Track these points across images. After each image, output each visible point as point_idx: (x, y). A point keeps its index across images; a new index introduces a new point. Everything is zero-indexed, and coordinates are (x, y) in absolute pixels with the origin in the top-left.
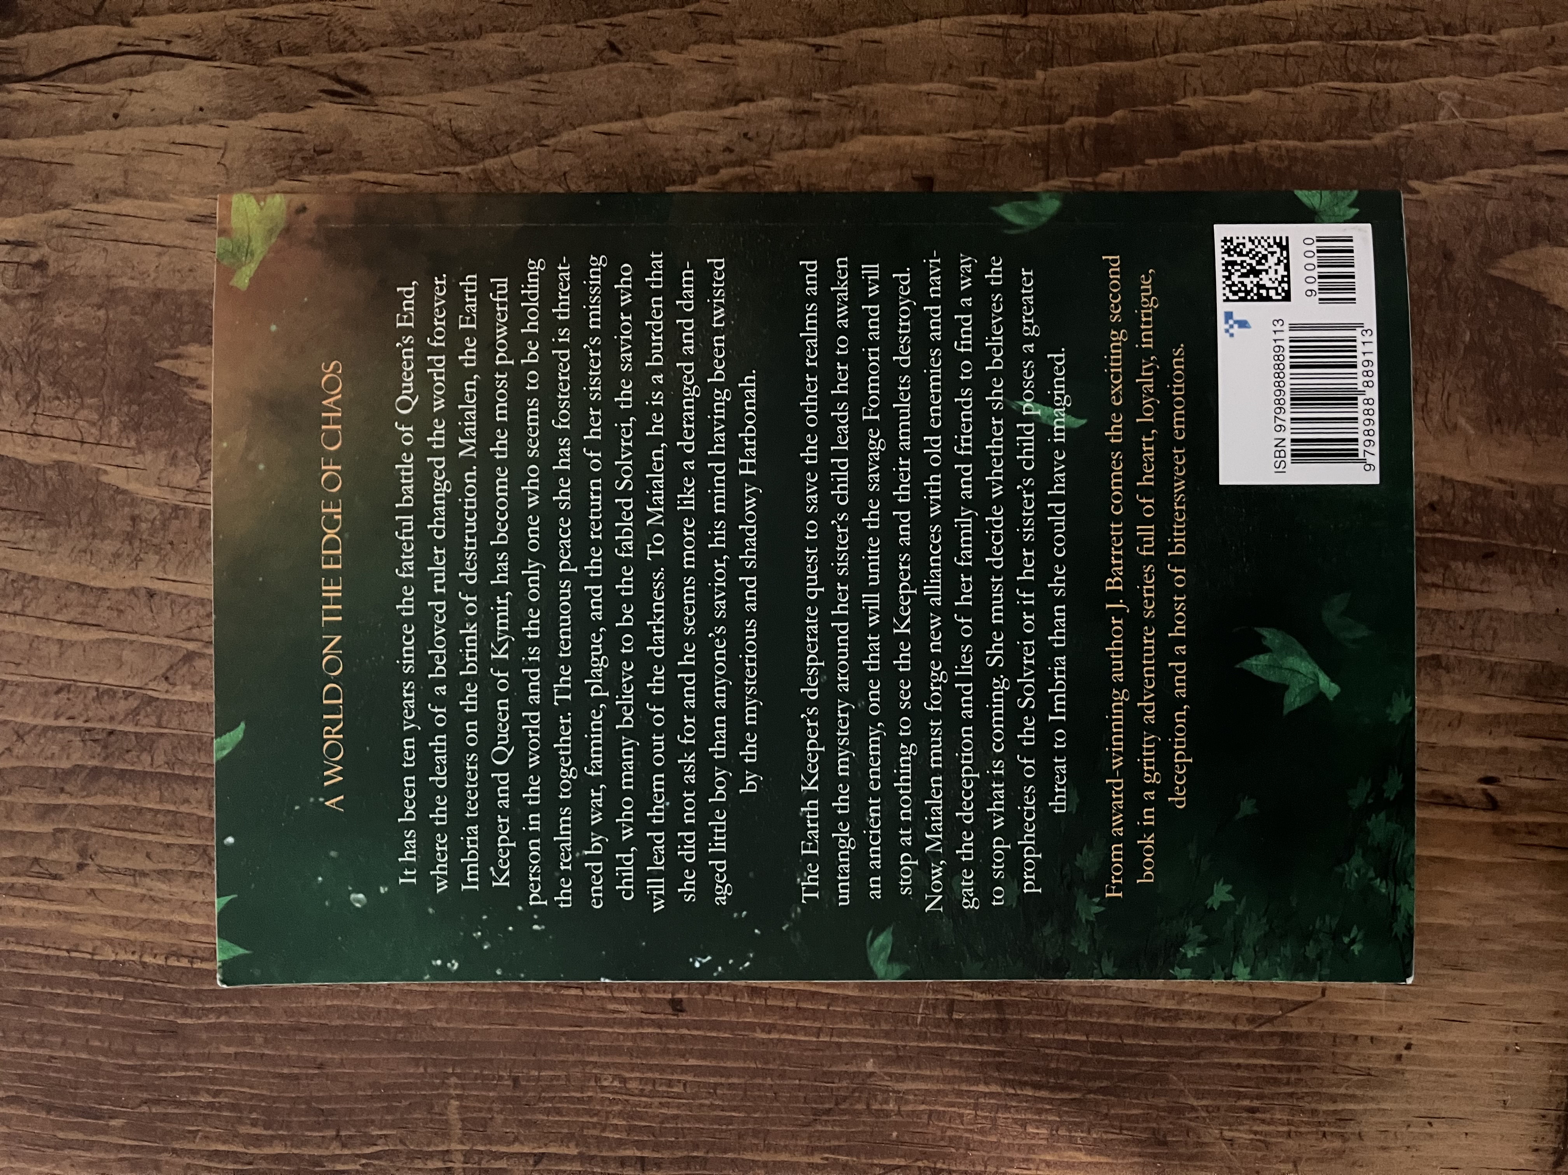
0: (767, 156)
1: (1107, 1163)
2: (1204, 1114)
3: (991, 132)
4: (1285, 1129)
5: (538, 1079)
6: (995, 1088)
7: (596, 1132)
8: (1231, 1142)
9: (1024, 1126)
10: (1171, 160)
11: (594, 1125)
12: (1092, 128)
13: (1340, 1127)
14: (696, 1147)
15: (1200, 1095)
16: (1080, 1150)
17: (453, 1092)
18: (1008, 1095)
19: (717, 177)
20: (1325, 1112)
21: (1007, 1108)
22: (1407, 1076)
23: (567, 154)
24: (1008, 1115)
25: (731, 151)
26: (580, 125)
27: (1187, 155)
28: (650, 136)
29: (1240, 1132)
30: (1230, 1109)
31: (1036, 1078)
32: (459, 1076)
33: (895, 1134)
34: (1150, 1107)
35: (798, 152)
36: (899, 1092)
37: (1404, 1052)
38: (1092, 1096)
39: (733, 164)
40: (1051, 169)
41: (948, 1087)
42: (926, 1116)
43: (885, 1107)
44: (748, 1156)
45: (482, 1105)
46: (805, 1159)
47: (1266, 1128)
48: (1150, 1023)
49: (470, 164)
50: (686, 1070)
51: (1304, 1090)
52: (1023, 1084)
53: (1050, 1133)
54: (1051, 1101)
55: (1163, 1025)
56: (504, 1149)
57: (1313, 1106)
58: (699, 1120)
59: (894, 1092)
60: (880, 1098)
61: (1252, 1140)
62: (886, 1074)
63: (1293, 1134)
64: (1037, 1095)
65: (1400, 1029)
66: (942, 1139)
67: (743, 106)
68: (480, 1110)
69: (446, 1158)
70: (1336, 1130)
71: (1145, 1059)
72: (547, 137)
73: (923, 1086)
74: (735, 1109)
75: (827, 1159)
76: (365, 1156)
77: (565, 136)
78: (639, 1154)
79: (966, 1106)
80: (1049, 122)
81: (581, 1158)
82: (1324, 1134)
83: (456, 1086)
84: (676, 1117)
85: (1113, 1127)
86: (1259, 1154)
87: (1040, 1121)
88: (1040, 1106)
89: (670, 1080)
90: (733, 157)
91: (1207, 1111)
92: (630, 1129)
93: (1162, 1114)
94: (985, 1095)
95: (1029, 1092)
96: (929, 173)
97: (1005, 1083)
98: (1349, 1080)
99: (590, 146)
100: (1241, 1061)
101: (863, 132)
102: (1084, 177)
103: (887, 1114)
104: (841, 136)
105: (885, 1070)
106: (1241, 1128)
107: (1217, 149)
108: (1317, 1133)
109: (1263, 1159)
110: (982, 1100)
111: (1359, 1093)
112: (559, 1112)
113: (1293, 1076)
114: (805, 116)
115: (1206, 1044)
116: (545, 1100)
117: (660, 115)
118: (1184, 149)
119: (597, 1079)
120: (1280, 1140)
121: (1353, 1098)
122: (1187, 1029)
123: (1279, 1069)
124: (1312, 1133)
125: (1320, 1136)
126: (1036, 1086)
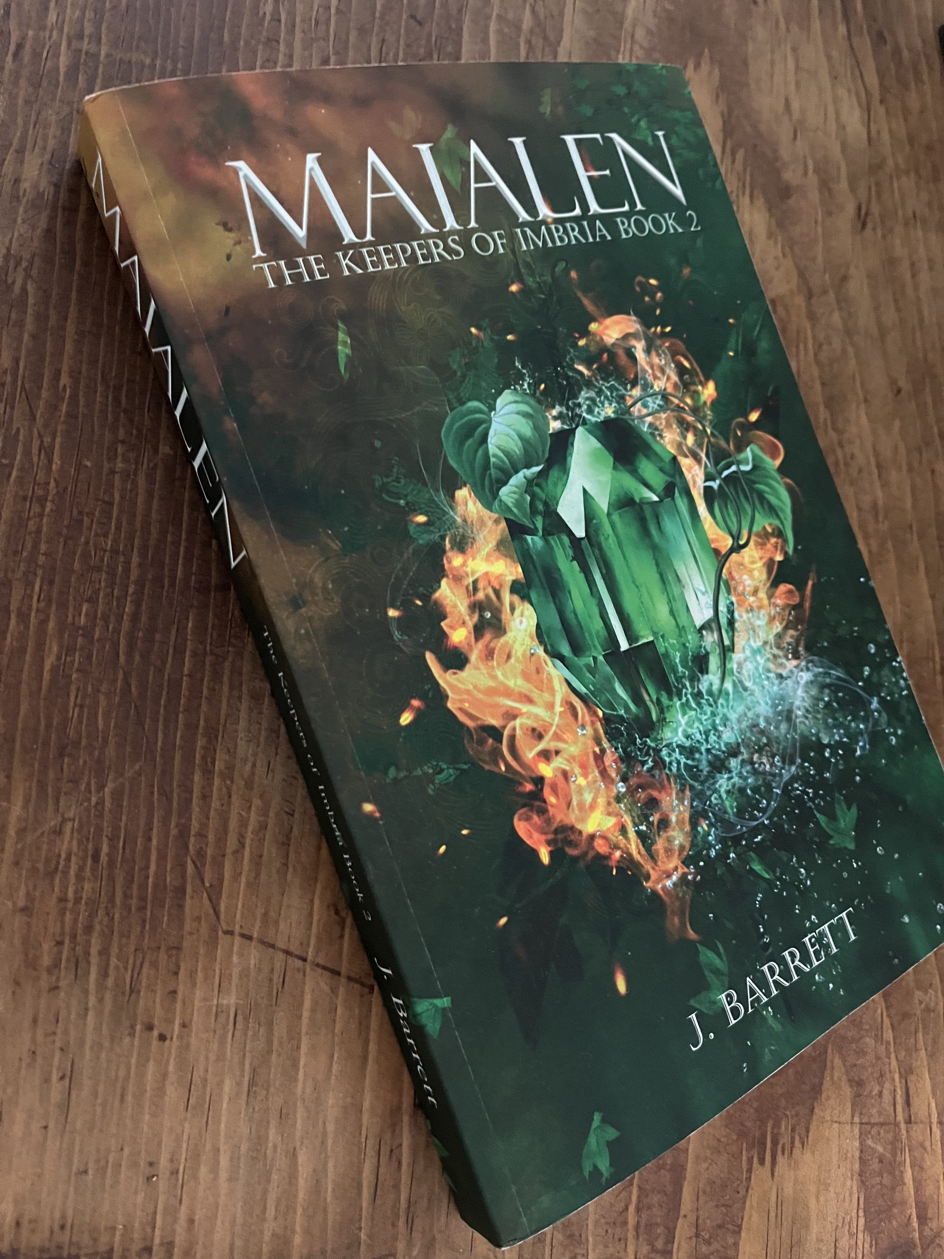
0: (851, 483)
1: (40, 689)
2: (94, 800)
4: (71, 894)
6: (134, 574)
8: (58, 832)
9: (89, 600)
13: (68, 960)
15: (117, 795)
16: (59, 658)
18: (127, 586)
19: (837, 446)
20: (88, 943)
21: (112, 584)
22: (127, 1040)
23: (841, 347)
24: (103, 584)
25: (852, 458)
26: (857, 361)
28: (856, 405)
29: (70, 842)
31: (144, 618)
33: (89, 464)
34: (105, 741)
36: (135, 475)
37: (155, 1033)
38: (121, 676)
39: (845, 458)
41: (138, 525)
42: (107, 499)
43: (119, 459)
44: (72, 313)
46: (65, 368)
47: (72, 872)
48: (200, 742)
49: (831, 283)
51: (117, 916)
52: (137, 604)
53: (79, 628)
54: (117, 631)
55: (198, 756)
57: (97, 927)
59: (136, 470)
60: (130, 455)
61: (59, 856)
62: (156, 465)
63: (63, 904)
64: (125, 617)
65: (184, 1025)
66: (80, 513)
69: (94, 39)
70: (64, 957)
71: (160, 735)
73: (140, 500)
75: (64, 389)
77: (850, 349)
79: (115, 541)
82: (60, 943)
85: (84, 697)
86: (40, 866)
87: (95, 618)
88: (113, 618)
90: (848, 459)
91: (97, 803)
93: (96, 753)
94: (128, 563)
95: (128, 609)
97: (140, 584)
98: (126, 968)
99: (847, 365)
100: (154, 842)
103: (112, 458)
105: (160, 464)
106: (75, 843)
108: (63, 934)
109: (34, 871)
110: (121, 559)
111: (110, 982)
113: (134, 902)
114: (874, 513)
115: (175, 804)
120: (57, 889)
121: (104, 974)
122: (192, 781)
123: (143, 886)
124: (63, 928)
125: (58, 938)
126: (135, 618)
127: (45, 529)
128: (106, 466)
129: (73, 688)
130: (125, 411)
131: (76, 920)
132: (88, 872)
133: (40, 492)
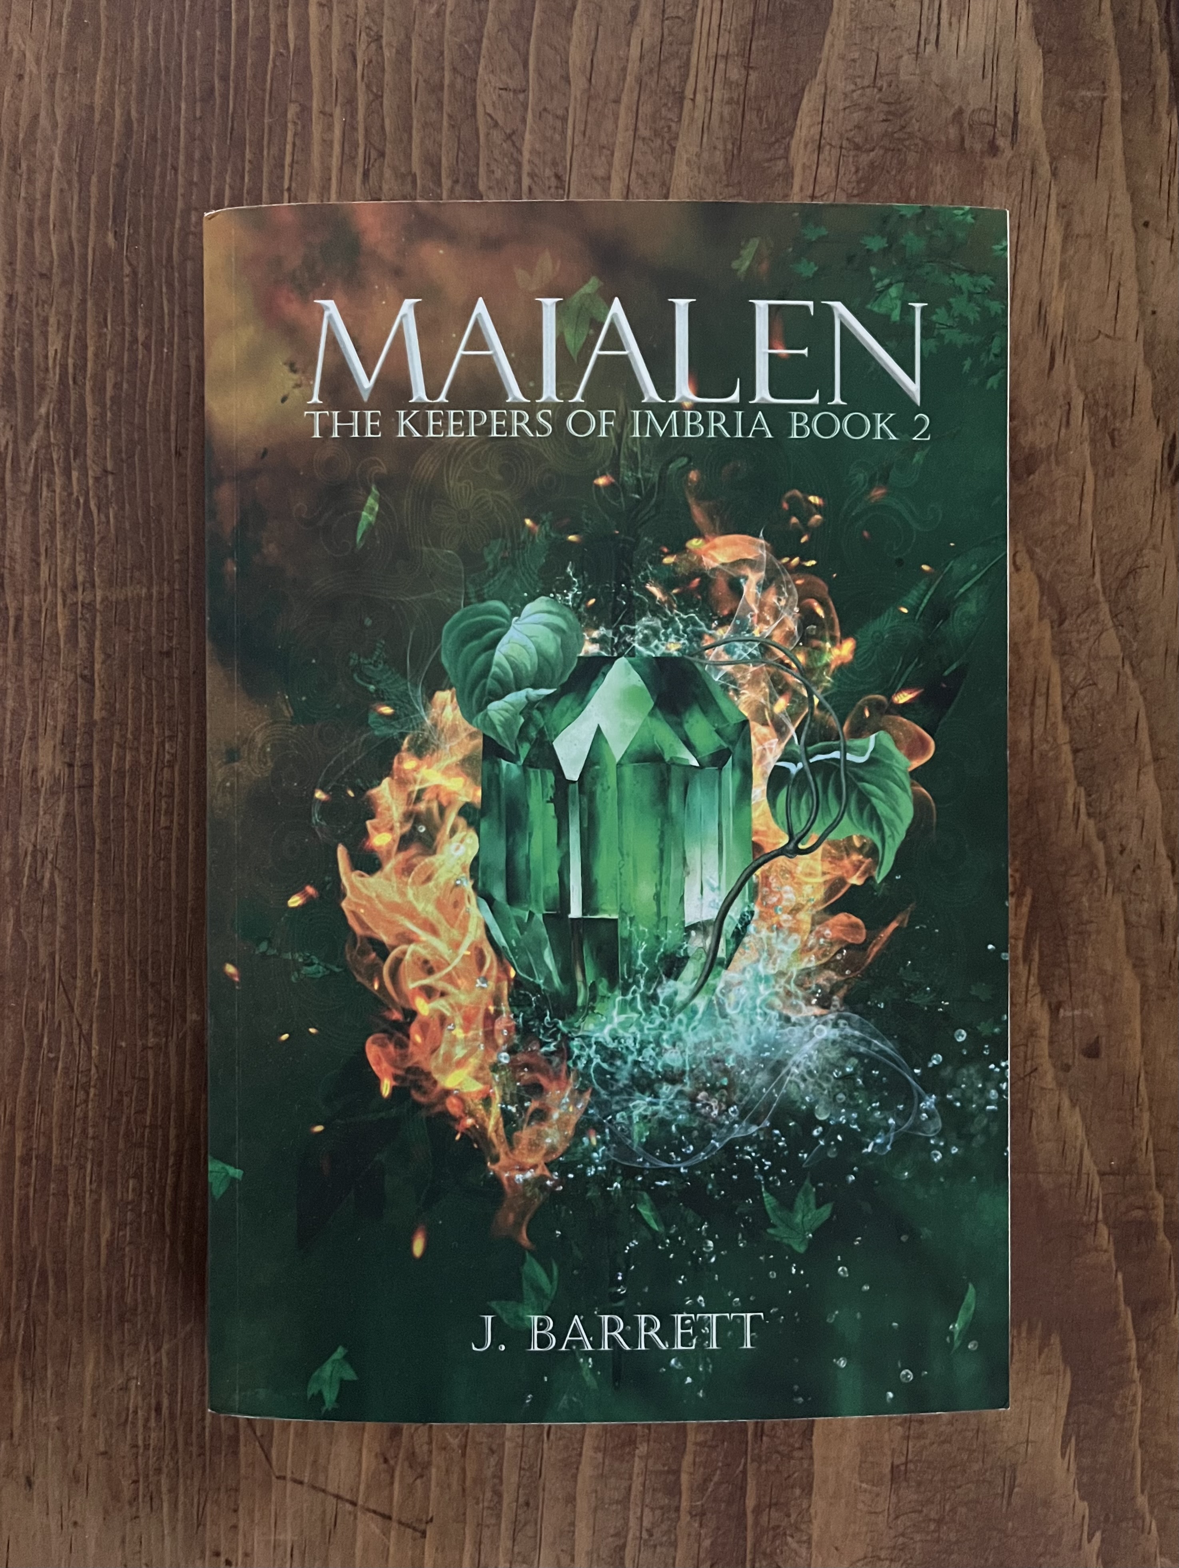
0: (1117, 890)
1: (99, 1262)
2: (152, 1359)
3: (1146, 1116)
4: (140, 1442)
5: (170, 678)
6: (173, 1146)
7: (117, 737)
8: (125, 1388)
9: (135, 1176)
10: (1122, 1299)
11: (124, 736)
12: (1153, 1218)
13: (144, 1496)
14: (105, 841)
15: (173, 1354)
16: (112, 1234)
17: (154, 591)
18: (167, 1158)
19: (1095, 838)
20: (159, 1481)
21: (153, 1159)
23: (1115, 685)
24: (146, 1160)
25: (1121, 852)
26: (1145, 699)
27: (1127, 1315)
28: (1136, 770)
29: (136, 1397)
30: (159, 1386)
31: (185, 1188)
32: (171, 596)
33: (124, 1044)
34: (159, 1305)
35: (1122, 921)
36: (166, 1047)
37: (223, 1559)
38: (168, 1245)
39: (1108, 854)
40: (1111, 1177)
41: (173, 1098)
42: (142, 1076)
43: (151, 1034)
44: (97, 895)
45: (141, 620)
46: (95, 953)
47: (140, 1423)
49: (1104, 588)
50: (183, 828)
51: (181, 1461)
52: (178, 1174)
53: (128, 1203)
54: (162, 1203)
56: (97, 644)
57: (165, 1470)
58: (133, 843)
59: (166, 1042)
60: (160, 1028)
61: (128, 1409)
62: (185, 1033)
63: (134, 1450)
64: (168, 1188)
65: (246, 1555)
66: (120, 1093)
67: (1167, 865)
68: (137, 619)
69: (87, 585)
70: (141, 1493)
72: (1132, 666)
73: (173, 1072)
74: (145, 879)
75: (96, 975)
76: (87, 502)
77: (1133, 684)
78: (96, 782)
79: (154, 1116)
80: (1158, 1174)
81: (90, 724)
82: (136, 1482)
83: (160, 593)
84: (134, 819)
85: (137, 1267)
86: (113, 1417)
87: (141, 1194)
88: (156, 1192)
89: (172, 814)
90: (1115, 854)
91: (156, 1363)
92: (120, 773)
93: (152, 1317)
94: (166, 1136)
95: (170, 1180)
96: (1103, 1055)
97: (179, 1155)
98: (192, 1505)
99: (1124, 710)
101: (1144, 986)
102: (1104, 1211)
103: (144, 1035)
104: (1139, 964)
105: (189, 1033)
106: (140, 1398)
107: (1133, 1345)
108: (138, 1474)
109: (110, 1422)
110: (160, 1133)
111: (180, 1515)
112: (137, 700)
113: (195, 1449)
114: (1159, 927)
116: (149, 686)
117: (1157, 779)
118: (1132, 1312)
119: (171, 738)
120: (129, 1437)
121: (174, 1509)
123: (201, 1435)
124: (137, 1469)
125: (135, 1478)
126: (176, 1187)
127: (90, 1114)
128: (139, 1043)
129: (127, 1259)
130: (153, 985)
131: (147, 1463)
132: (152, 1424)
133: (84, 1080)
